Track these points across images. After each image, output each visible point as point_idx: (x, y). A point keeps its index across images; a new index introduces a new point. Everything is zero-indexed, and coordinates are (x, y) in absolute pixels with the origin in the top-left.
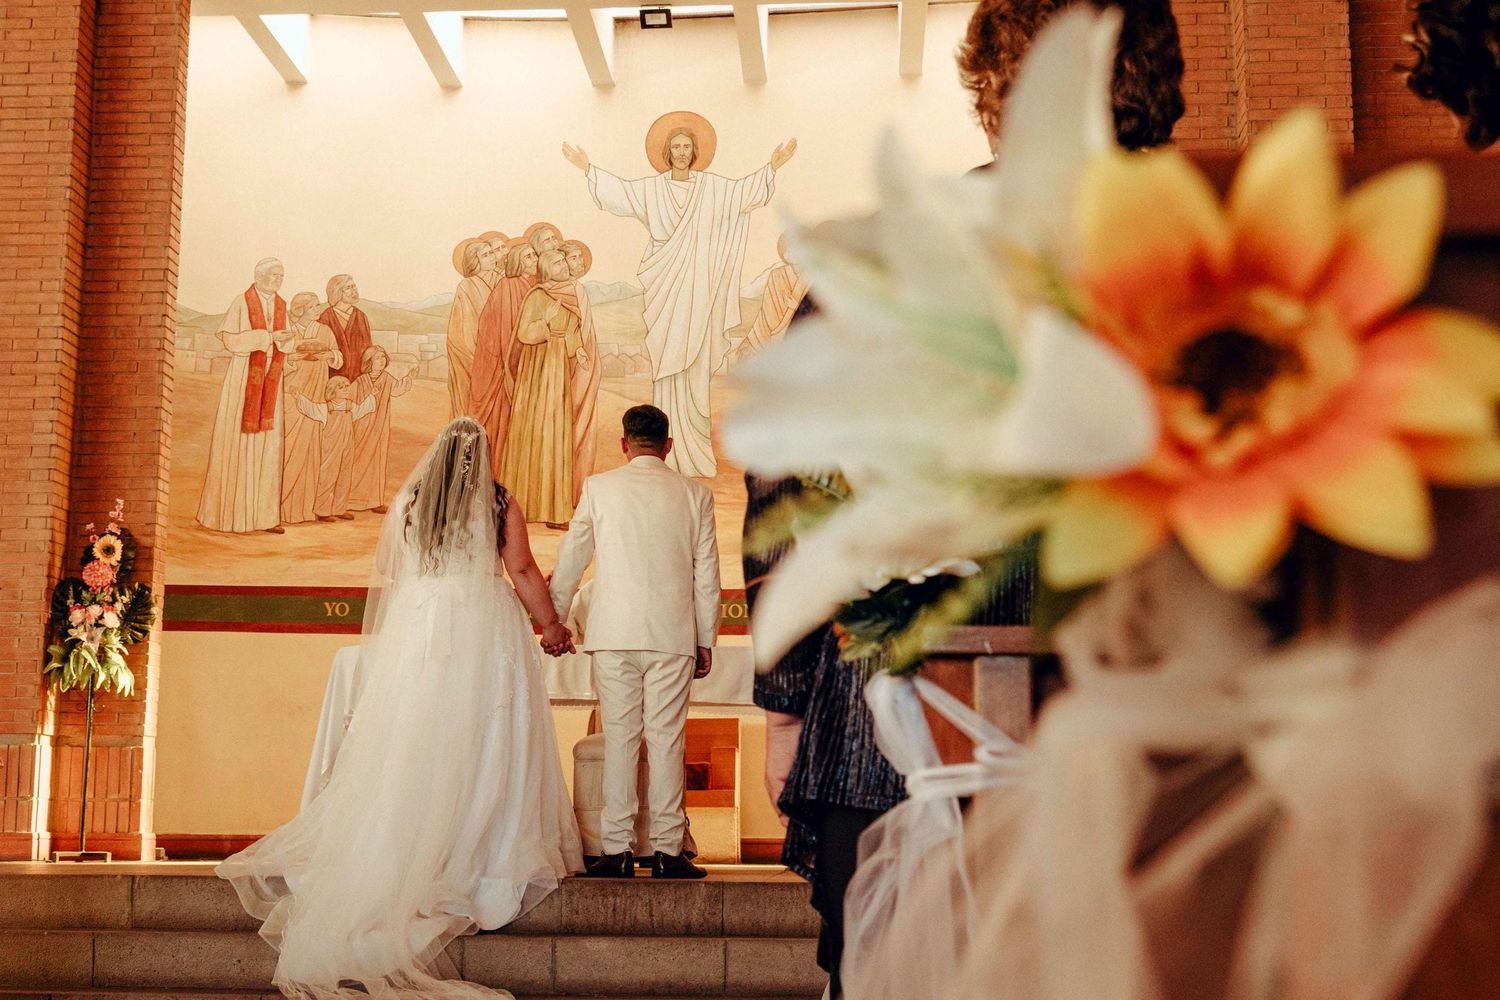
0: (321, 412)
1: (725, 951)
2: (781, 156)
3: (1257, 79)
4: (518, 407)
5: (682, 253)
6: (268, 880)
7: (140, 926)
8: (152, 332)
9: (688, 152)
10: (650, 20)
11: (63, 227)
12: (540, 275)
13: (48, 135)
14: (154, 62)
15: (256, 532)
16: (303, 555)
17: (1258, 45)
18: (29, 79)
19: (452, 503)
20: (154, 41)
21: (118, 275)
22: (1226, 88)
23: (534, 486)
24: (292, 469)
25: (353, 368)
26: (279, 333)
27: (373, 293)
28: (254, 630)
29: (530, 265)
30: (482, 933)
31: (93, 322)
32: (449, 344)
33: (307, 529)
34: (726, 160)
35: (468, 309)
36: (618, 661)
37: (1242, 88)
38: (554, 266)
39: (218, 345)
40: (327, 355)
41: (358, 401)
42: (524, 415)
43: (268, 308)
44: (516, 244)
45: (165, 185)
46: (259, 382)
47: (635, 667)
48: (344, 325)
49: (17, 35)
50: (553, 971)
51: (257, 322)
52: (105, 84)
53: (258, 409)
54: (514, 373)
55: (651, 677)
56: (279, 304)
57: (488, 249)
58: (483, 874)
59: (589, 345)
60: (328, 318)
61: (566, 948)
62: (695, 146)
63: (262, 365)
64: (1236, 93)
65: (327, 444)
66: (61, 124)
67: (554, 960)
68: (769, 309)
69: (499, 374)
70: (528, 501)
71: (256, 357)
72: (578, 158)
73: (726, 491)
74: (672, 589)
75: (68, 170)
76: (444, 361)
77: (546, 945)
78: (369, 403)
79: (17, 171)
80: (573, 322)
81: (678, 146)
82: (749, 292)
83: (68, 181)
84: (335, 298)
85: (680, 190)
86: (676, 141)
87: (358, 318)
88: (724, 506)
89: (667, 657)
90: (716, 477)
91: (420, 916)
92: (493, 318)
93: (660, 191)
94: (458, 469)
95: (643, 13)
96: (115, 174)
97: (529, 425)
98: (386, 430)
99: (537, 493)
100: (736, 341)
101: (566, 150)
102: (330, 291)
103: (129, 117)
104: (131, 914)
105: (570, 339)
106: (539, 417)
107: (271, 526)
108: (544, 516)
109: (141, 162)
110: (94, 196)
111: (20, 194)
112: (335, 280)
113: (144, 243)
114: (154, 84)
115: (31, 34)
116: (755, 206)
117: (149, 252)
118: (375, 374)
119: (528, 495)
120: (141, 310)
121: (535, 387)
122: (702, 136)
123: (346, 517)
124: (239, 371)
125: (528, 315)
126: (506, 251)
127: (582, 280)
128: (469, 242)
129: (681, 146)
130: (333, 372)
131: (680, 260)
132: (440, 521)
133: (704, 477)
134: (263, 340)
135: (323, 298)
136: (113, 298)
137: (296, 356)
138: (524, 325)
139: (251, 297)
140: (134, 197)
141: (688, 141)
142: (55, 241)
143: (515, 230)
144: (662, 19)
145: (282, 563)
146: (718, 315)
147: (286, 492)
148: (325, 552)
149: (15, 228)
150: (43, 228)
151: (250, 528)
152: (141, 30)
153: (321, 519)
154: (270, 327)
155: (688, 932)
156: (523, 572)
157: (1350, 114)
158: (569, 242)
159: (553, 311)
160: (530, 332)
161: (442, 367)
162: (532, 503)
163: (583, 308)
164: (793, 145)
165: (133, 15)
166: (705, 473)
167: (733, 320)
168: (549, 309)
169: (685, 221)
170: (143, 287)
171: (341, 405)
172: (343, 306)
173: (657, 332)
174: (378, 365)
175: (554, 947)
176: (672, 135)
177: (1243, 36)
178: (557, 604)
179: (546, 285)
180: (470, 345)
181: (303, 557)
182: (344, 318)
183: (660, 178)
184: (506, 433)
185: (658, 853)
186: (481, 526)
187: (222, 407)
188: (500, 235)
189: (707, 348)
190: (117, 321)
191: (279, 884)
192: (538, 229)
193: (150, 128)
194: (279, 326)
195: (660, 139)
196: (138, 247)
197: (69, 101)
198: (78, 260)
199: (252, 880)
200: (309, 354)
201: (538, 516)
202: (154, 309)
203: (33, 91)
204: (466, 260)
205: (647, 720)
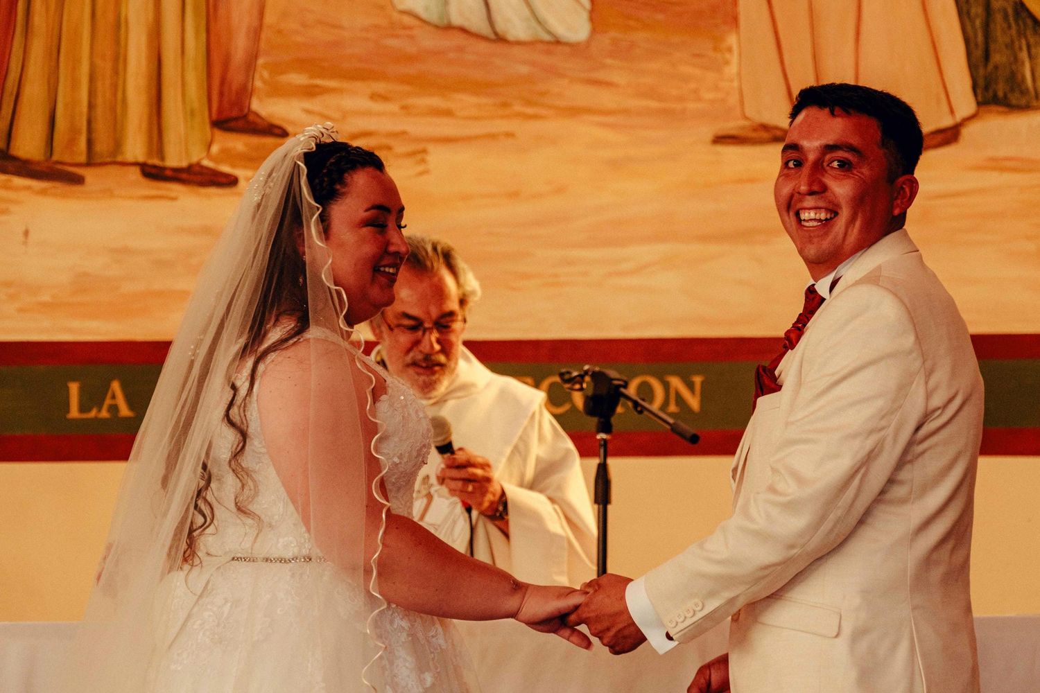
23: (105, 66)
70: (91, 106)
73: (616, 77)
88: (610, 119)
90: (588, 43)
99: (115, 87)
108: (135, 148)
119: (92, 93)
133: (558, 42)
162: (99, 112)
166: (562, 31)
201: (118, 145)
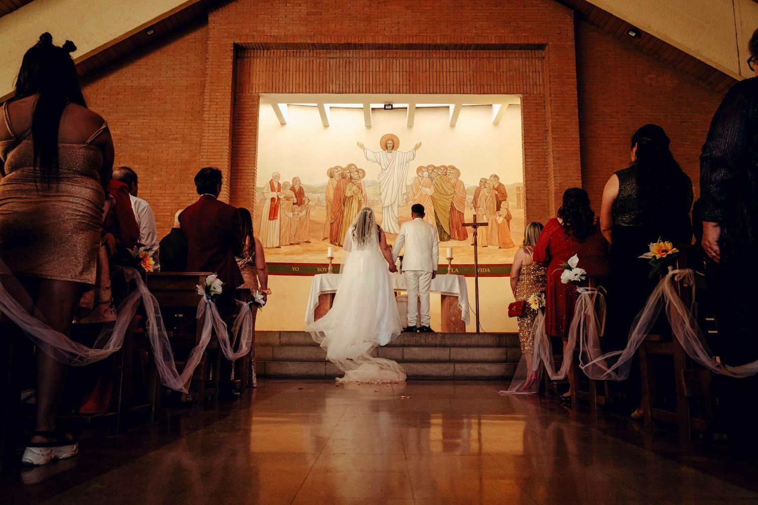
0: (291, 215)
1: (450, 350)
2: (417, 147)
3: (555, 126)
4: (345, 214)
5: (390, 173)
6: (319, 332)
7: (282, 345)
8: (250, 190)
9: (392, 145)
10: (387, 107)
11: (227, 160)
12: (351, 178)
13: (222, 135)
14: (250, 115)
15: (273, 247)
16: (286, 254)
17: (554, 117)
18: (217, 119)
19: (366, 231)
20: (250, 109)
21: (240, 174)
22: (545, 129)
24: (283, 231)
25: (300, 203)
26: (279, 193)
27: (305, 182)
28: (273, 275)
29: (348, 175)
30: (381, 346)
31: (234, 187)
32: (326, 196)
33: (287, 247)
34: (402, 148)
35: (331, 187)
36: (412, 274)
37: (550, 129)
38: (355, 176)
39: (262, 196)
40: (292, 199)
41: (301, 212)
42: (347, 216)
43: (276, 186)
44: (344, 169)
45: (254, 149)
46: (274, 206)
47: (417, 275)
48: (297, 191)
49: (213, 106)
50: (403, 356)
51: (273, 189)
52: (237, 121)
53: (273, 214)
54: (344, 205)
55: (421, 278)
56: (279, 184)
57: (337, 171)
58: (379, 331)
59: (365, 197)
60: (293, 189)
61: (406, 350)
62: (393, 143)
63: (274, 201)
64: (547, 131)
65: (292, 224)
66: (225, 131)
67: (403, 353)
68: (414, 188)
69: (340, 205)
71: (273, 199)
72: (361, 146)
74: (427, 254)
75: (228, 144)
76: (325, 201)
77: (401, 349)
78: (304, 213)
79: (213, 144)
80: (360, 191)
81: (389, 143)
82: (409, 183)
83: (228, 147)
84: (295, 183)
85: (390, 155)
86: (388, 142)
87: (301, 189)
89: (426, 273)
91: (365, 342)
92: (338, 189)
93: (383, 155)
94: (368, 221)
95: (385, 105)
96: (240, 146)
97: (348, 219)
98: (309, 220)
100: (405, 197)
101: (358, 144)
102: (293, 181)
103: (243, 130)
104: (280, 342)
105: (359, 195)
106: (351, 217)
107: (277, 246)
109: (246, 143)
110: (234, 152)
111: (214, 151)
112: (294, 179)
113: (248, 165)
114: (250, 121)
115: (217, 106)
116: (410, 160)
117: (249, 168)
118: (305, 204)
120: (248, 184)
121: (350, 208)
122: (395, 141)
123: (298, 244)
124: (268, 203)
125: (348, 189)
126: (342, 171)
127: (363, 180)
128: (331, 169)
129: (390, 143)
130: (294, 204)
131: (389, 175)
132: (363, 235)
134: (274, 195)
135: (291, 183)
136: (239, 181)
137: (284, 199)
138: (347, 191)
139: (271, 183)
140: (245, 153)
141: (392, 142)
142: (224, 164)
143: (344, 166)
144: (390, 107)
145: (280, 256)
146: (400, 190)
147: (281, 237)
148: (292, 253)
149: (213, 160)
150: (221, 160)
151: (271, 247)
152: (247, 106)
153: (291, 244)
154: (277, 191)
155: (436, 346)
156: (385, 249)
157: (579, 136)
158: (360, 169)
159: (355, 188)
160: (348, 194)
161: (324, 203)
163: (363, 188)
164: (421, 143)
165: (244, 102)
167: (404, 191)
168: (354, 187)
169: (391, 163)
170: (248, 177)
171: (296, 213)
172: (297, 186)
173: (384, 194)
174: (306, 202)
175: (403, 349)
176: (387, 140)
177: (550, 115)
178: (393, 258)
179: (353, 181)
180: (332, 197)
181: (286, 255)
182: (297, 188)
183: (384, 152)
184: (342, 221)
185: (423, 326)
186: (374, 236)
187: (264, 213)
188: (340, 167)
189: (397, 199)
190: (240, 187)
191: (322, 334)
192: (350, 165)
193: (249, 133)
194: (279, 190)
195: (384, 141)
196: (246, 166)
197: (228, 125)
198: (230, 169)
199: (315, 332)
200: (287, 198)
202: (251, 184)
203: (218, 122)
204: (331, 174)
205: (420, 290)
